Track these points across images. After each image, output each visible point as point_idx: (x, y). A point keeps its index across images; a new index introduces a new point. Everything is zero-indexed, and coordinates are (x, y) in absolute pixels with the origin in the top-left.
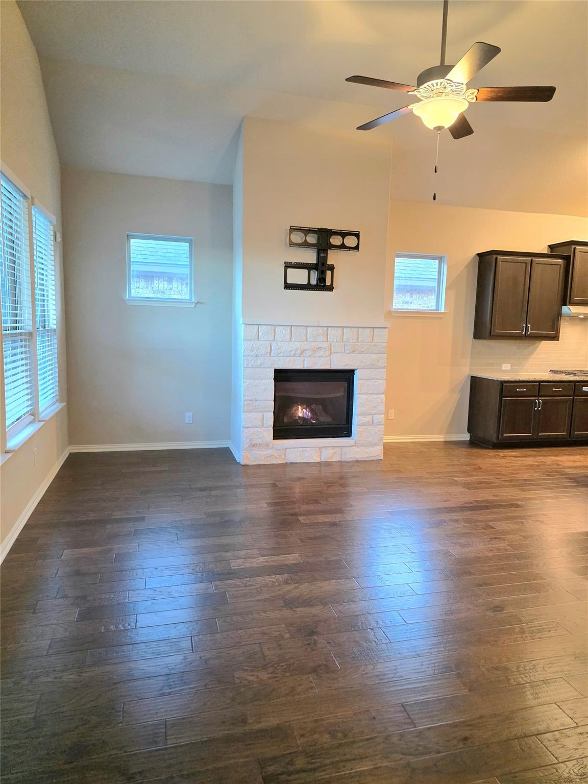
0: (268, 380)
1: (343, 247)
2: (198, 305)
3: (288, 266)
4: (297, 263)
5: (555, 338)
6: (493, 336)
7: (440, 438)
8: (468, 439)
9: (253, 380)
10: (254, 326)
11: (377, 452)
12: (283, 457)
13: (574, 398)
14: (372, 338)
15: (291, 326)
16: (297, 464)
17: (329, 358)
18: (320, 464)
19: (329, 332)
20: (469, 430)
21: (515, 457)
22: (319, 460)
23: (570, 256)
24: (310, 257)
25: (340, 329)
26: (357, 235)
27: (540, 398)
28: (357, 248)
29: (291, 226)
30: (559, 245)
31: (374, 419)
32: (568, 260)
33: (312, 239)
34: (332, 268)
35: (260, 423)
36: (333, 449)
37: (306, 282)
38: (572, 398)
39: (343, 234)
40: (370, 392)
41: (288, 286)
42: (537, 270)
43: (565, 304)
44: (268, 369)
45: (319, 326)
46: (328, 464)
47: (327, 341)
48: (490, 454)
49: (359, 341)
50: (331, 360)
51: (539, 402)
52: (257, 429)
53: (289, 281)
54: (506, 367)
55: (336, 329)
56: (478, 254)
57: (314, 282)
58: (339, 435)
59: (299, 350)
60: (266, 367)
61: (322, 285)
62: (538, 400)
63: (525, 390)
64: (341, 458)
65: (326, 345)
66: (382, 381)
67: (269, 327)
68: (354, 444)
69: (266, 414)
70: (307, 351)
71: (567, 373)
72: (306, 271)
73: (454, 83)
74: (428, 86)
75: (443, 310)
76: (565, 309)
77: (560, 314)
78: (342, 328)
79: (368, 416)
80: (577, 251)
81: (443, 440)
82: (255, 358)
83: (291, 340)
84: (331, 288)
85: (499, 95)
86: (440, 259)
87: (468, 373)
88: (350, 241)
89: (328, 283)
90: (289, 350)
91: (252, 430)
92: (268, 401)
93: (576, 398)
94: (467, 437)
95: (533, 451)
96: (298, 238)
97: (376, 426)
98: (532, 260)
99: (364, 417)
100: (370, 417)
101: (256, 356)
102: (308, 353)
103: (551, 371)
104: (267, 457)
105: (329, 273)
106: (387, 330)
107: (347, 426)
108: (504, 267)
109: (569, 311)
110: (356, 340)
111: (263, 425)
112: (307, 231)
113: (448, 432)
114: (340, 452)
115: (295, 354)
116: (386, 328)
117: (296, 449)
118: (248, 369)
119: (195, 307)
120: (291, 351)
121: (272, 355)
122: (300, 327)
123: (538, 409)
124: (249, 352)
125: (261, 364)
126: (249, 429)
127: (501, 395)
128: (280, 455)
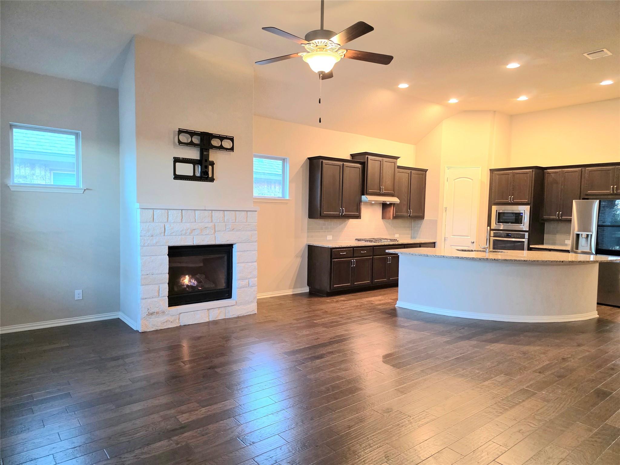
0: (163, 256)
1: (221, 148)
2: (86, 191)
3: (177, 160)
4: (184, 158)
5: (358, 217)
6: (323, 216)
7: (290, 292)
8: (308, 291)
9: (149, 257)
10: (149, 210)
11: (252, 308)
12: (177, 321)
13: (373, 257)
14: (246, 219)
15: (182, 210)
16: (190, 326)
17: (214, 236)
18: (208, 323)
19: (213, 215)
20: (308, 285)
21: (344, 301)
22: (207, 320)
23: (365, 162)
24: (194, 154)
25: (221, 212)
26: (232, 139)
27: (354, 259)
28: (232, 149)
29: (179, 129)
30: (357, 155)
31: (250, 283)
32: (364, 164)
33: (196, 140)
34: (212, 164)
35: (156, 294)
36: (219, 310)
37: (192, 174)
38: (372, 257)
39: (222, 138)
40: (247, 261)
41: (177, 177)
42: (347, 171)
43: (364, 195)
44: (162, 247)
45: (205, 210)
46: (215, 322)
47: (212, 222)
48: (328, 301)
49: (237, 221)
51: (354, 261)
52: (154, 299)
53: (177, 173)
54: (330, 237)
55: (219, 212)
56: (309, 158)
57: (198, 174)
58: (222, 298)
59: (189, 230)
60: (161, 245)
61: (205, 177)
62: (353, 260)
63: (345, 253)
64: (226, 316)
65: (211, 225)
66: (254, 252)
67: (163, 211)
68: (235, 304)
69: (161, 285)
70: (196, 230)
71: (366, 241)
72: (191, 165)
73: (335, 44)
74: (315, 42)
75: (288, 198)
76: (364, 198)
77: (360, 201)
78: (223, 211)
79: (245, 280)
80: (369, 159)
81: (292, 293)
82: (152, 238)
83: (182, 222)
84: (212, 180)
85: (359, 56)
86: (284, 160)
87: (306, 243)
88: (227, 144)
89: (210, 176)
90: (181, 230)
91: (149, 300)
92: (163, 274)
93: (374, 257)
94: (307, 290)
95: (353, 295)
96: (185, 138)
97: (252, 287)
98: (343, 164)
99: (242, 282)
100: (247, 281)
101: (152, 236)
102: (197, 232)
103: (356, 239)
104: (164, 323)
105: (210, 167)
106: (257, 213)
107: (228, 289)
108: (328, 169)
109: (366, 199)
110: (234, 221)
111: (159, 295)
112: (192, 134)
113: (295, 287)
114: (225, 311)
115: (186, 233)
116: (256, 211)
117: (188, 313)
118: (145, 247)
119: (83, 193)
121: (166, 234)
122: (189, 211)
123: (353, 266)
124: (145, 232)
125: (156, 243)
126: (146, 300)
127: (331, 258)
128: (175, 320)
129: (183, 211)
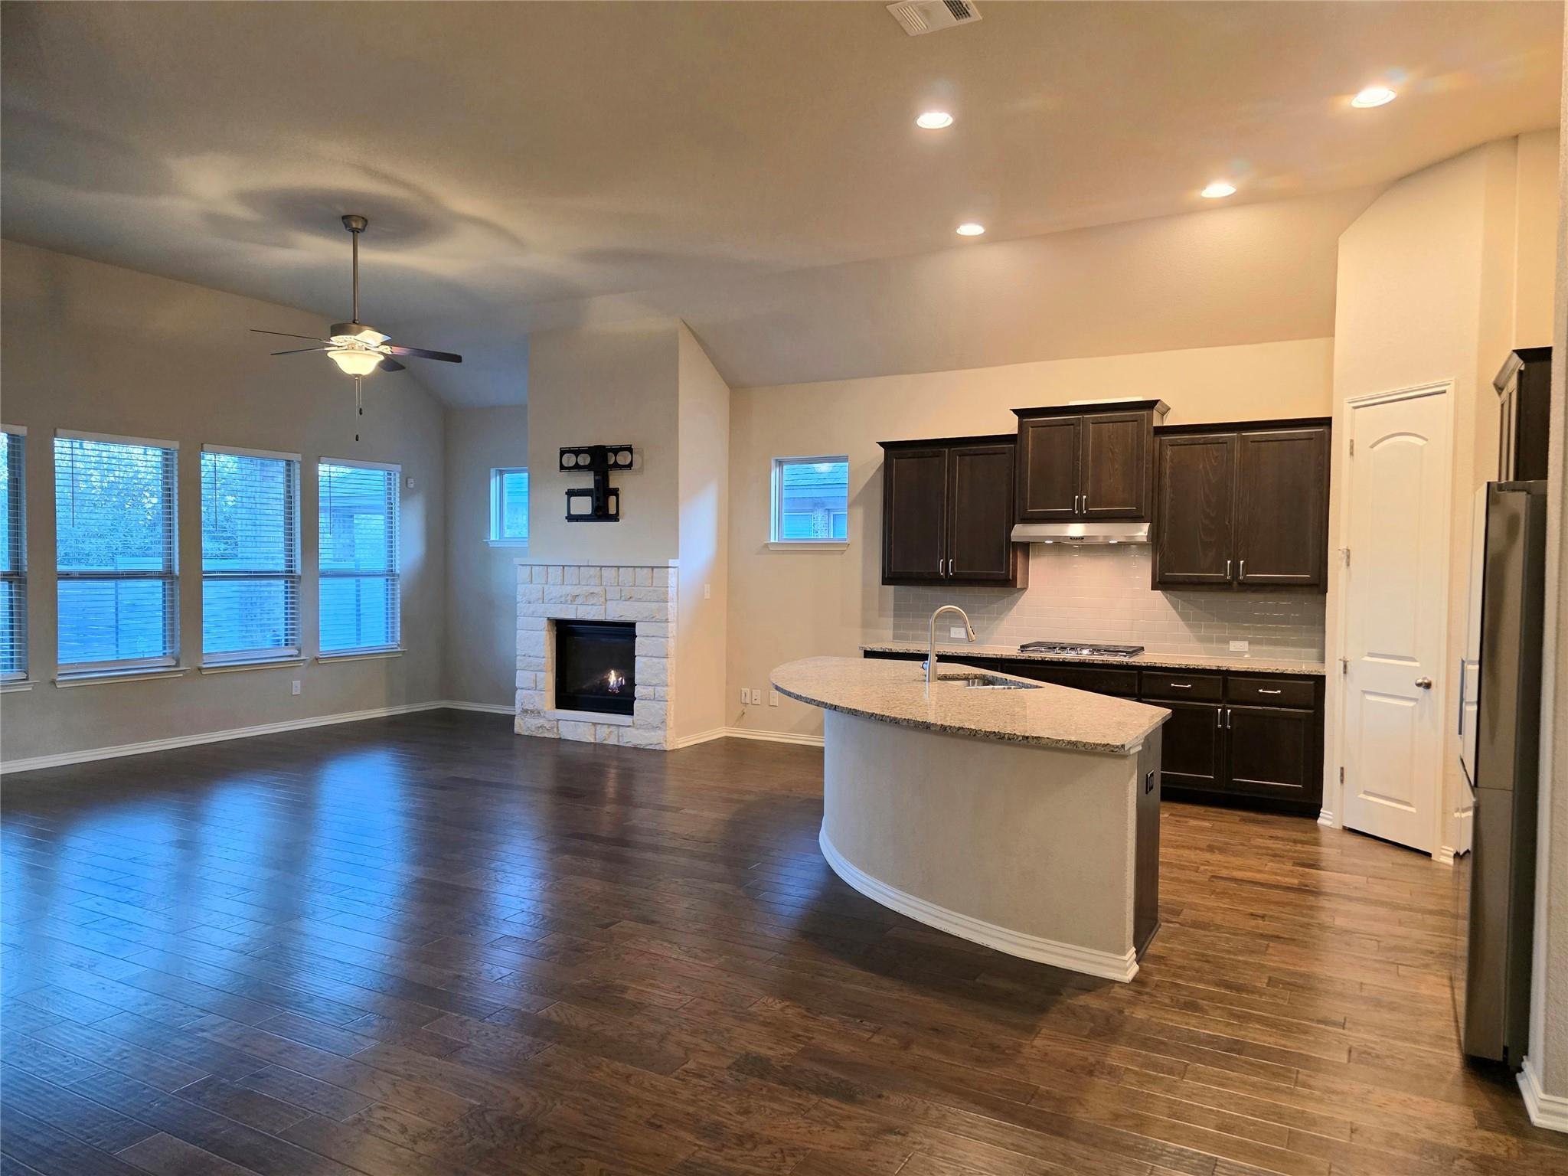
0: (540, 632)
1: (618, 465)
3: (571, 493)
4: (578, 489)
9: (525, 632)
10: (526, 567)
11: (657, 739)
12: (555, 730)
14: (650, 580)
15: (563, 566)
16: (569, 742)
17: (604, 607)
18: (591, 745)
19: (603, 574)
23: (1016, 436)
24: (587, 481)
25: (614, 569)
26: (629, 450)
28: (631, 465)
29: (558, 448)
31: (655, 693)
32: (1016, 442)
33: (583, 460)
34: (615, 492)
35: (533, 685)
36: (608, 728)
37: (590, 512)
39: (615, 451)
40: (650, 655)
41: (571, 518)
42: (962, 466)
43: (1015, 523)
44: (540, 619)
45: (591, 566)
46: (602, 746)
47: (601, 585)
49: (636, 585)
50: (606, 608)
52: (529, 692)
53: (572, 513)
55: (610, 569)
60: (538, 615)
61: (602, 513)
64: (618, 741)
65: (599, 589)
66: (663, 640)
67: (541, 567)
68: (634, 725)
69: (538, 673)
70: (580, 598)
72: (588, 499)
76: (1016, 530)
77: (1010, 541)
78: (616, 569)
79: (648, 687)
82: (528, 605)
83: (563, 584)
84: (615, 518)
88: (624, 458)
89: (612, 511)
90: (560, 595)
91: (524, 692)
92: (540, 657)
96: (570, 460)
97: (659, 702)
98: (948, 450)
99: (643, 689)
100: (651, 689)
101: (529, 603)
102: (579, 600)
104: (539, 727)
105: (612, 499)
107: (628, 700)
108: (904, 468)
110: (632, 584)
111: (535, 687)
112: (577, 452)
114: (616, 732)
115: (567, 601)
116: (669, 567)
117: (568, 722)
118: (522, 618)
120: (561, 597)
121: (544, 601)
122: (573, 568)
124: (521, 597)
125: (533, 613)
126: (521, 690)
128: (552, 728)
129: (565, 568)
